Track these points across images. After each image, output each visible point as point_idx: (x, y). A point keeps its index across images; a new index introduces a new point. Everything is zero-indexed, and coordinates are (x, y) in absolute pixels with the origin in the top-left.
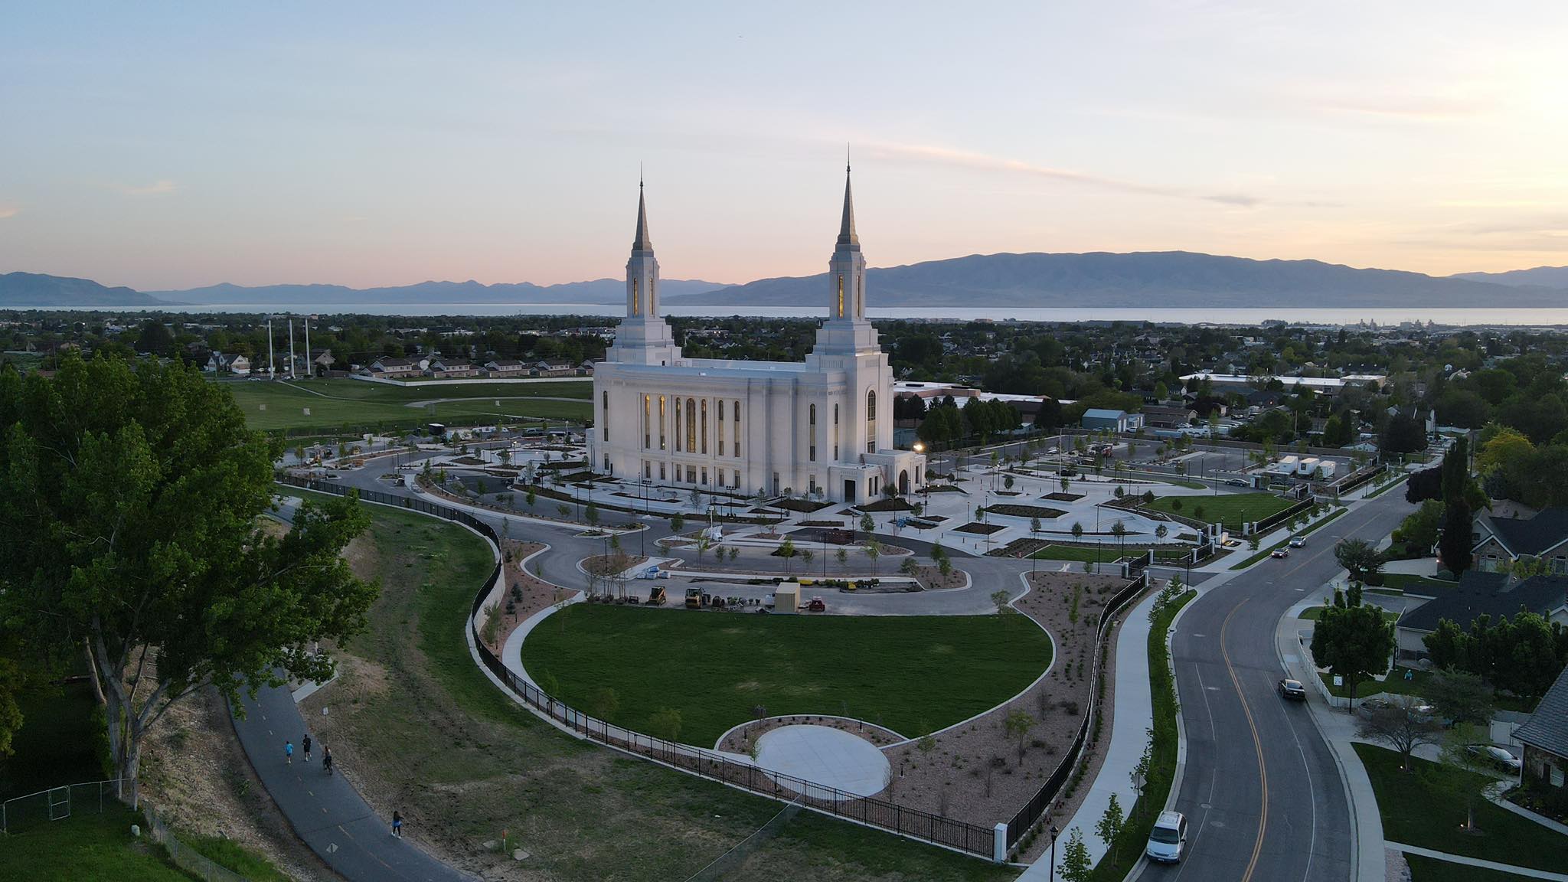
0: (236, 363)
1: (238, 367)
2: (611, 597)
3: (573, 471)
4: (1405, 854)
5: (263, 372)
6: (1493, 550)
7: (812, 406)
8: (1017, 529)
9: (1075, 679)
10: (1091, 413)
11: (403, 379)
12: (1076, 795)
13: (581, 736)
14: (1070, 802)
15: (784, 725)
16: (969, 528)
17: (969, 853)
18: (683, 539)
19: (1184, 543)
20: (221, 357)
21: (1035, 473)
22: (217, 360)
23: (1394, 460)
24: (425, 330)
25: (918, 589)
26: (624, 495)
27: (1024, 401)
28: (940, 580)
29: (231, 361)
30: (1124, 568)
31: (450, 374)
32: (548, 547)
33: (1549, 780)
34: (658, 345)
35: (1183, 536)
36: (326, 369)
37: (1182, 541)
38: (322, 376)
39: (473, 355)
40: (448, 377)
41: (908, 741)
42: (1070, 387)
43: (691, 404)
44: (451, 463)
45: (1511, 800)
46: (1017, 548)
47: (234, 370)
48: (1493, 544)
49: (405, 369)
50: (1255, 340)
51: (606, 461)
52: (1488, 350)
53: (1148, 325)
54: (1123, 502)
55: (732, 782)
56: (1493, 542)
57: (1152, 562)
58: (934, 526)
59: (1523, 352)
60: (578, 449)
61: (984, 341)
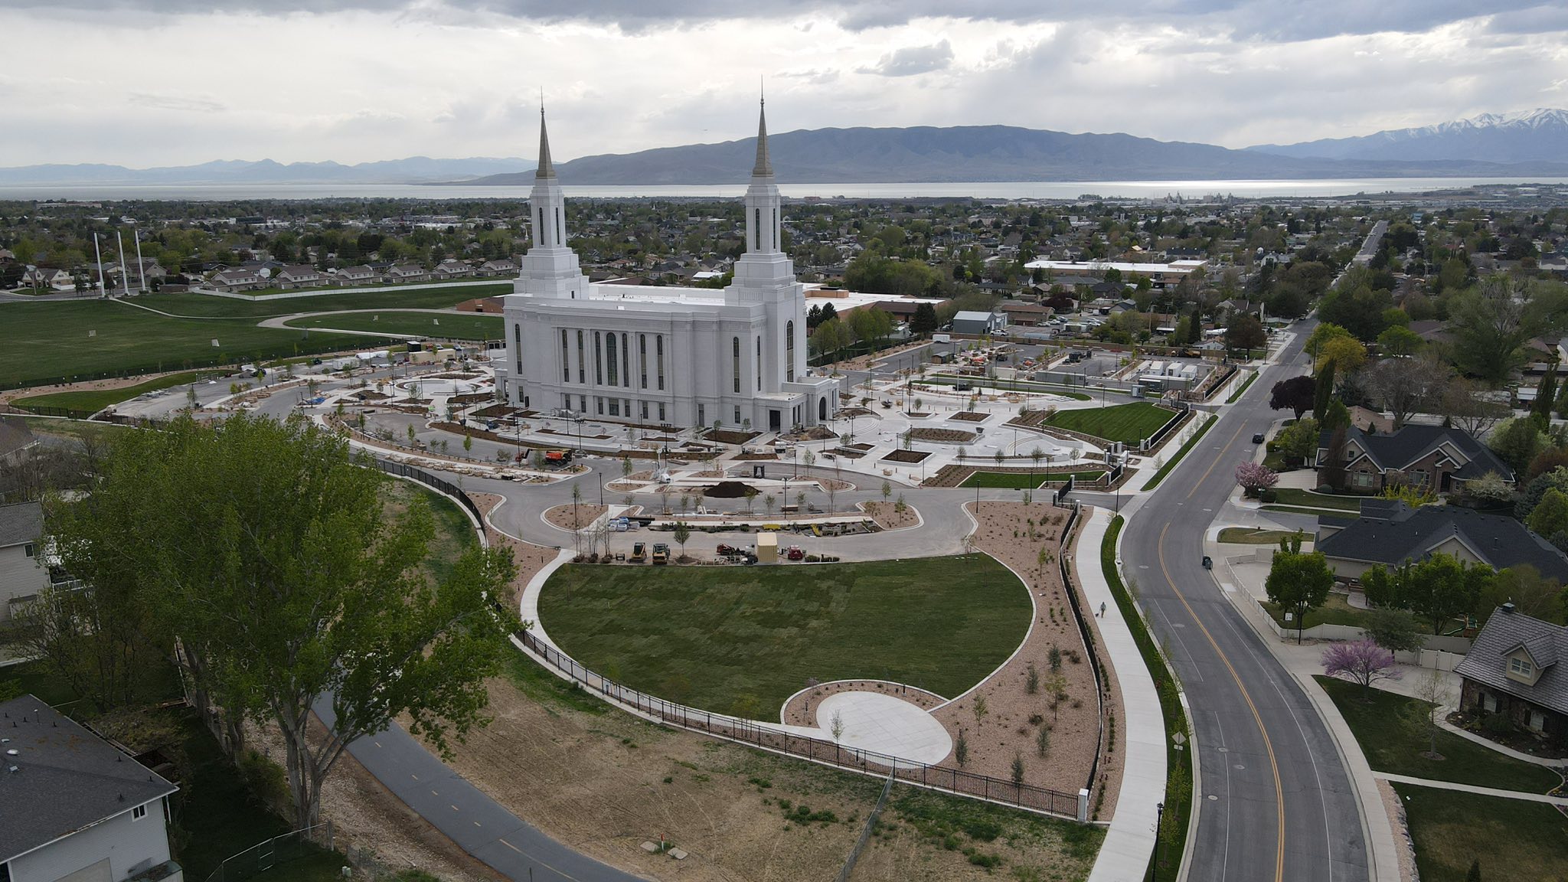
0: (56, 278)
1: (58, 282)
2: (595, 556)
3: (485, 405)
4: (1392, 783)
5: (91, 288)
6: (1365, 466)
7: (736, 340)
8: (942, 456)
9: (1062, 624)
10: (962, 315)
11: (248, 292)
12: (1116, 747)
13: (658, 720)
14: (1114, 755)
15: (832, 694)
16: (896, 456)
17: (1053, 815)
18: (633, 482)
19: (1093, 464)
20: (38, 272)
21: (934, 387)
22: (32, 275)
23: (1239, 357)
24: (232, 221)
25: (877, 529)
26: (550, 432)
27: (892, 302)
28: (895, 518)
29: (50, 276)
30: (1054, 496)
31: (299, 285)
32: (504, 499)
33: (1483, 706)
34: (567, 275)
35: (1088, 456)
36: (161, 284)
37: (1091, 461)
38: (157, 291)
39: (313, 259)
40: (296, 288)
41: (949, 702)
42: (929, 284)
43: (611, 337)
44: (351, 399)
45: (1455, 724)
46: (947, 477)
47: (55, 286)
48: (1365, 461)
49: (250, 281)
50: (1079, 220)
51: (521, 394)
52: (1288, 228)
53: (977, 205)
54: (1026, 419)
55: (817, 758)
56: (1365, 459)
57: (1073, 487)
58: (863, 455)
59: (1318, 230)
60: (477, 376)
61: (824, 227)
